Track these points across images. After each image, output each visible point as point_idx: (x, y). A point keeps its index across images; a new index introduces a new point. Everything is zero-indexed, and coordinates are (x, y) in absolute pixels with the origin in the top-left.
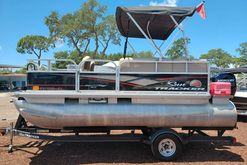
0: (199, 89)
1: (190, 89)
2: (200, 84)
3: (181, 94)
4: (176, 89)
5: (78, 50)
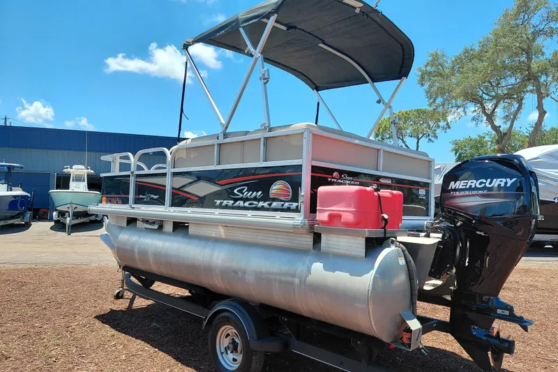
0: (287, 204)
1: (270, 205)
2: (289, 192)
3: (250, 216)
4: (247, 204)
5: (496, 128)
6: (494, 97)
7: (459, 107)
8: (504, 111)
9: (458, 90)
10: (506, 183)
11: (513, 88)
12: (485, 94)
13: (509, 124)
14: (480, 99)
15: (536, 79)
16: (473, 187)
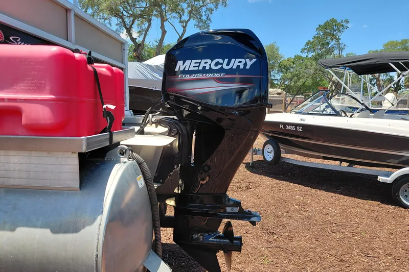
5: (133, 40)
6: (131, 15)
7: (105, 19)
8: (138, 27)
9: (104, 5)
10: (245, 64)
11: (144, 11)
12: (126, 11)
13: (142, 38)
14: (121, 15)
15: (160, 6)
16: (207, 68)
